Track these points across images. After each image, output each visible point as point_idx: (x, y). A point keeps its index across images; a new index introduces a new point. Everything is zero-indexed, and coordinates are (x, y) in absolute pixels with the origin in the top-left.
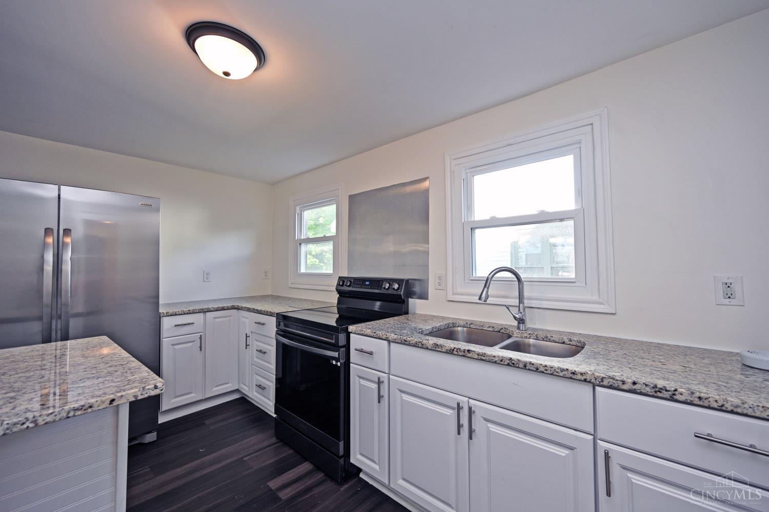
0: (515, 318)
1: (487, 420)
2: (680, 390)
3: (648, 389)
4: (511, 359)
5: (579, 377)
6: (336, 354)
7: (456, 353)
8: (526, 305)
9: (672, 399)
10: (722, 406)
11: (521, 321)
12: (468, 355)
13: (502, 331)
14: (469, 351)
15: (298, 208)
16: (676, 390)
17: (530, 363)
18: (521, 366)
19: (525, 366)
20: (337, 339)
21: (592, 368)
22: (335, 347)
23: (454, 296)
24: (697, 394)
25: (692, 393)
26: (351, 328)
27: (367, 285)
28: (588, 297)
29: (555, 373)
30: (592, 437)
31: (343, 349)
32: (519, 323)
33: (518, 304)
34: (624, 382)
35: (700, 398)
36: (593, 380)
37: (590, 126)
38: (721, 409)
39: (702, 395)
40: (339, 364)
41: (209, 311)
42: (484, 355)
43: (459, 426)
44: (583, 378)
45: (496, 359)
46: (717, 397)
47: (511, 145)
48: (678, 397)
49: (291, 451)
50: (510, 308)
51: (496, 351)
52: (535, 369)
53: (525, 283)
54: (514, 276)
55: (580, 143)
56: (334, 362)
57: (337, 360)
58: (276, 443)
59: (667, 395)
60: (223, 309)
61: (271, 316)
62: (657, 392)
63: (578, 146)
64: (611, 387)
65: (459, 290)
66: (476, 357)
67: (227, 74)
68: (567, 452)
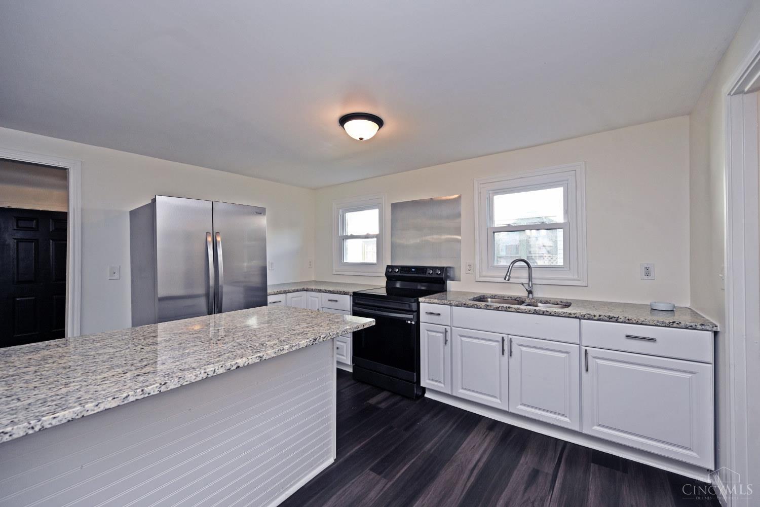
0: (527, 290)
1: (519, 345)
2: (620, 317)
3: (606, 318)
4: (535, 310)
5: (573, 316)
6: (411, 316)
7: (501, 309)
8: (533, 283)
9: (617, 321)
10: (637, 322)
11: (530, 292)
12: (509, 310)
13: (518, 299)
14: (509, 307)
15: (341, 211)
16: (618, 317)
17: (547, 311)
18: (541, 313)
19: (543, 313)
20: (410, 306)
21: (579, 311)
22: (410, 311)
23: (481, 278)
24: (627, 318)
25: (626, 317)
26: (421, 299)
27: (413, 271)
28: (571, 277)
29: (560, 315)
30: (578, 346)
31: (415, 313)
32: (529, 294)
33: (528, 282)
34: (595, 316)
35: (628, 319)
36: (580, 317)
37: (574, 172)
38: (637, 323)
39: (630, 318)
40: (413, 323)
41: (289, 292)
42: (519, 309)
43: (503, 350)
44: (575, 316)
45: (526, 310)
46: (636, 319)
47: (522, 178)
48: (619, 320)
49: (369, 387)
50: (525, 285)
51: (523, 307)
52: (549, 314)
53: (533, 269)
54: (525, 264)
55: (568, 180)
56: (409, 322)
57: (411, 320)
58: (353, 384)
59: (614, 320)
60: (297, 291)
61: (345, 294)
62: (610, 319)
63: (566, 182)
64: (589, 319)
65: (484, 274)
66: (514, 310)
67: (361, 139)
68: (565, 355)
